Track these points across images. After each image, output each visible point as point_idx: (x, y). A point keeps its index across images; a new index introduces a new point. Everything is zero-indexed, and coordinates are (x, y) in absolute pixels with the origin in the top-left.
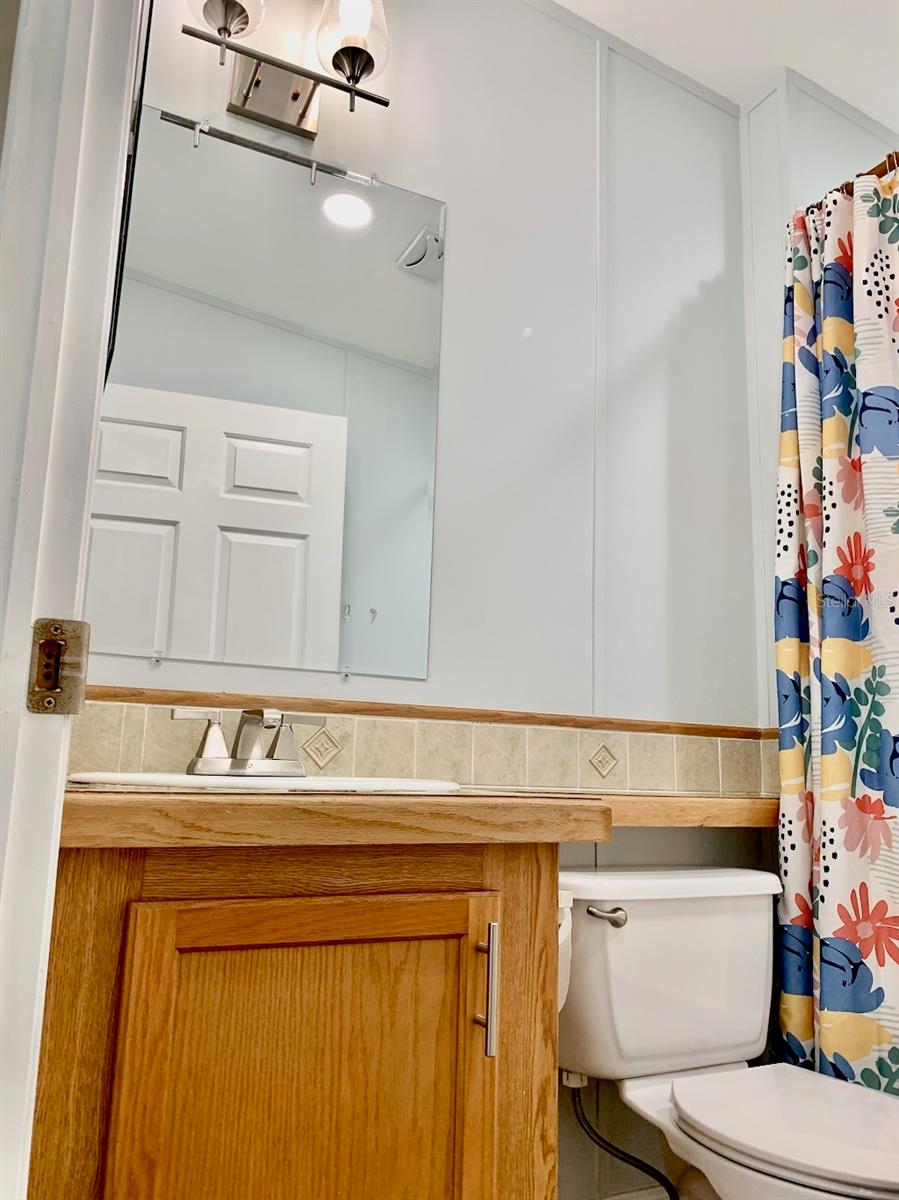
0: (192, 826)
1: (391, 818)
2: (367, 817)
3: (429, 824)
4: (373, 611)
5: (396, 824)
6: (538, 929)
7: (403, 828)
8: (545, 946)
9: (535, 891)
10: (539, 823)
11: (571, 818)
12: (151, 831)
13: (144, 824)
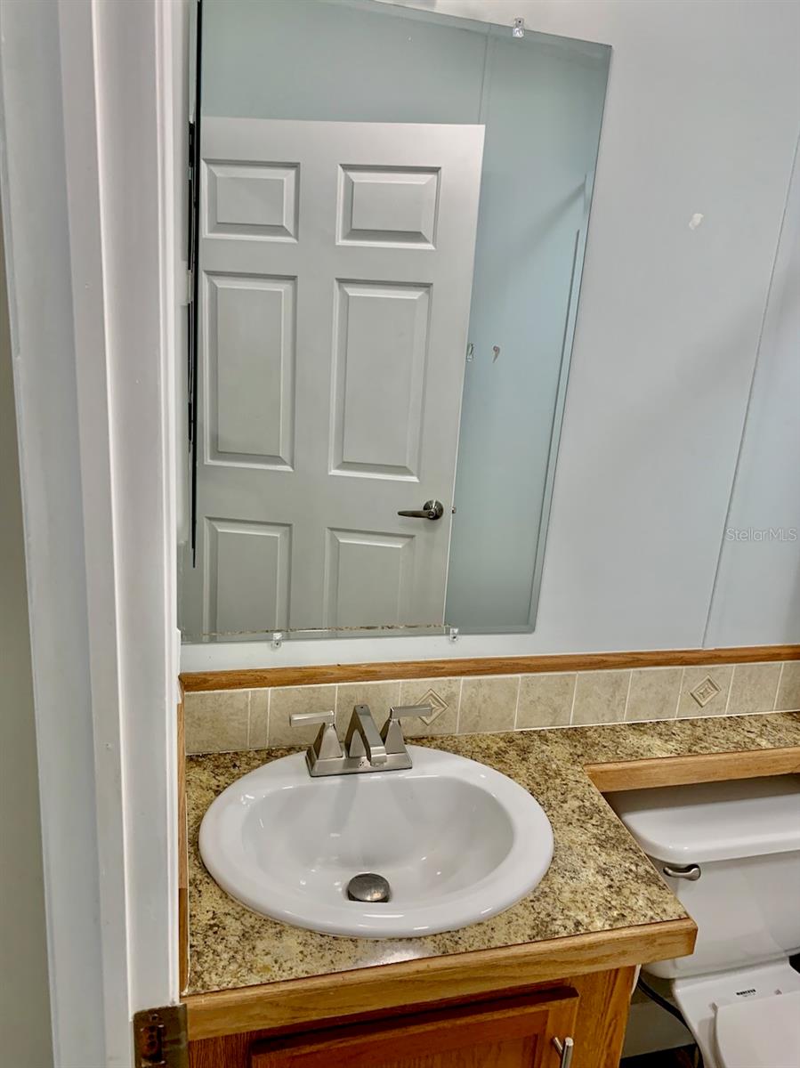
0: (300, 1009)
1: (481, 973)
2: (460, 976)
3: (517, 972)
4: (496, 349)
5: (484, 977)
6: (611, 1006)
7: (492, 979)
8: (616, 1016)
9: (612, 978)
10: (624, 953)
11: (656, 944)
12: (265, 1018)
13: (258, 1014)
